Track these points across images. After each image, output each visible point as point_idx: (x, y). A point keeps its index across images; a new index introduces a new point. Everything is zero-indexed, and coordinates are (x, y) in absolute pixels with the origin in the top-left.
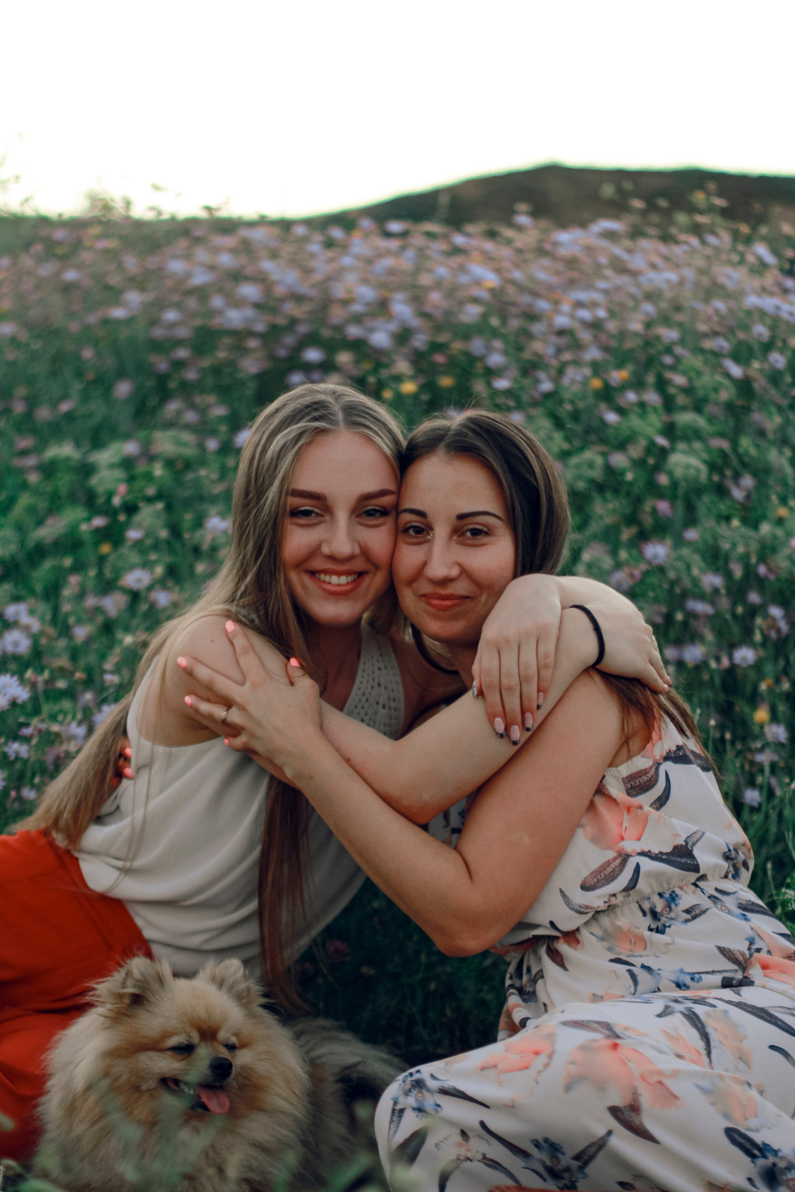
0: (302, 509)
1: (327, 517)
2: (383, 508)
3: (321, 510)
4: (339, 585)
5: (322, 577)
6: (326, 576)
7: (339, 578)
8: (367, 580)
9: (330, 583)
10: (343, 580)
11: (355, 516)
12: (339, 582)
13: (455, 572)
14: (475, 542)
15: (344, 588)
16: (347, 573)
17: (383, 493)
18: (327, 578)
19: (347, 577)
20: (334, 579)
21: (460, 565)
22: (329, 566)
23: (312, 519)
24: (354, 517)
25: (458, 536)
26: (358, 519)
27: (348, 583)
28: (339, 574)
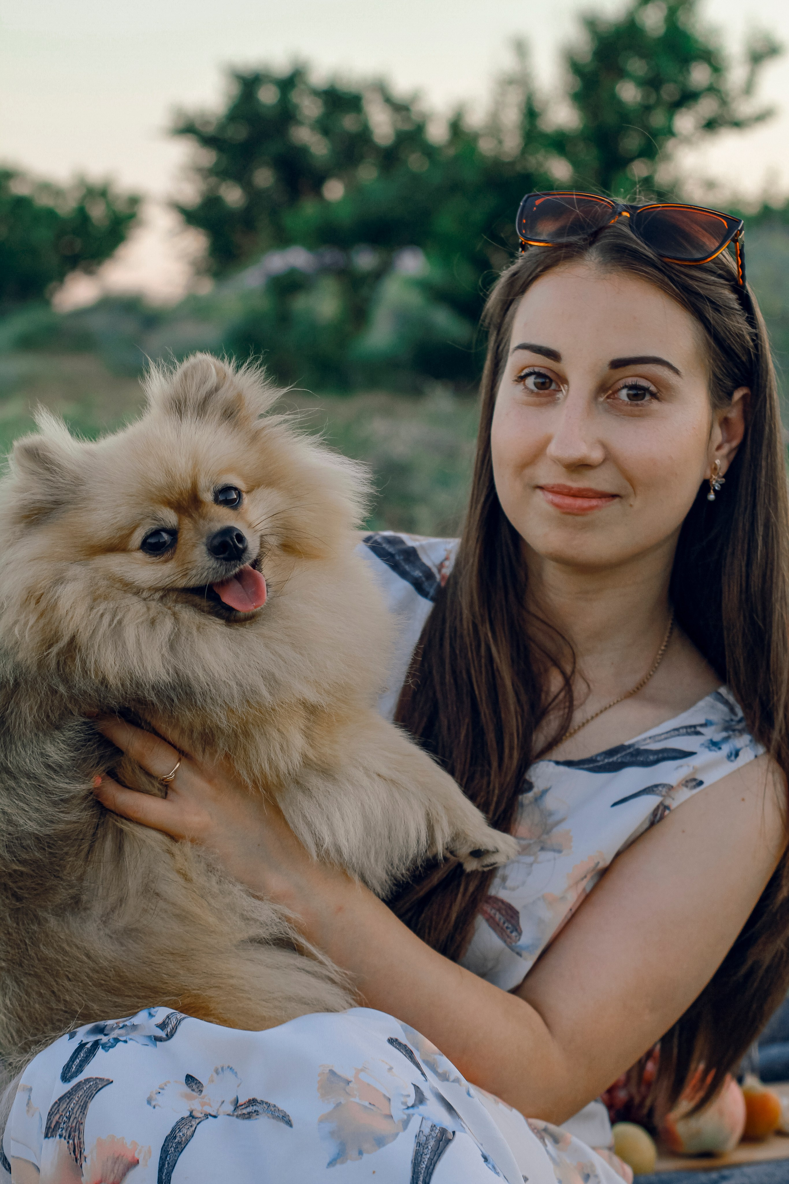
13: (595, 453)
25: (607, 397)
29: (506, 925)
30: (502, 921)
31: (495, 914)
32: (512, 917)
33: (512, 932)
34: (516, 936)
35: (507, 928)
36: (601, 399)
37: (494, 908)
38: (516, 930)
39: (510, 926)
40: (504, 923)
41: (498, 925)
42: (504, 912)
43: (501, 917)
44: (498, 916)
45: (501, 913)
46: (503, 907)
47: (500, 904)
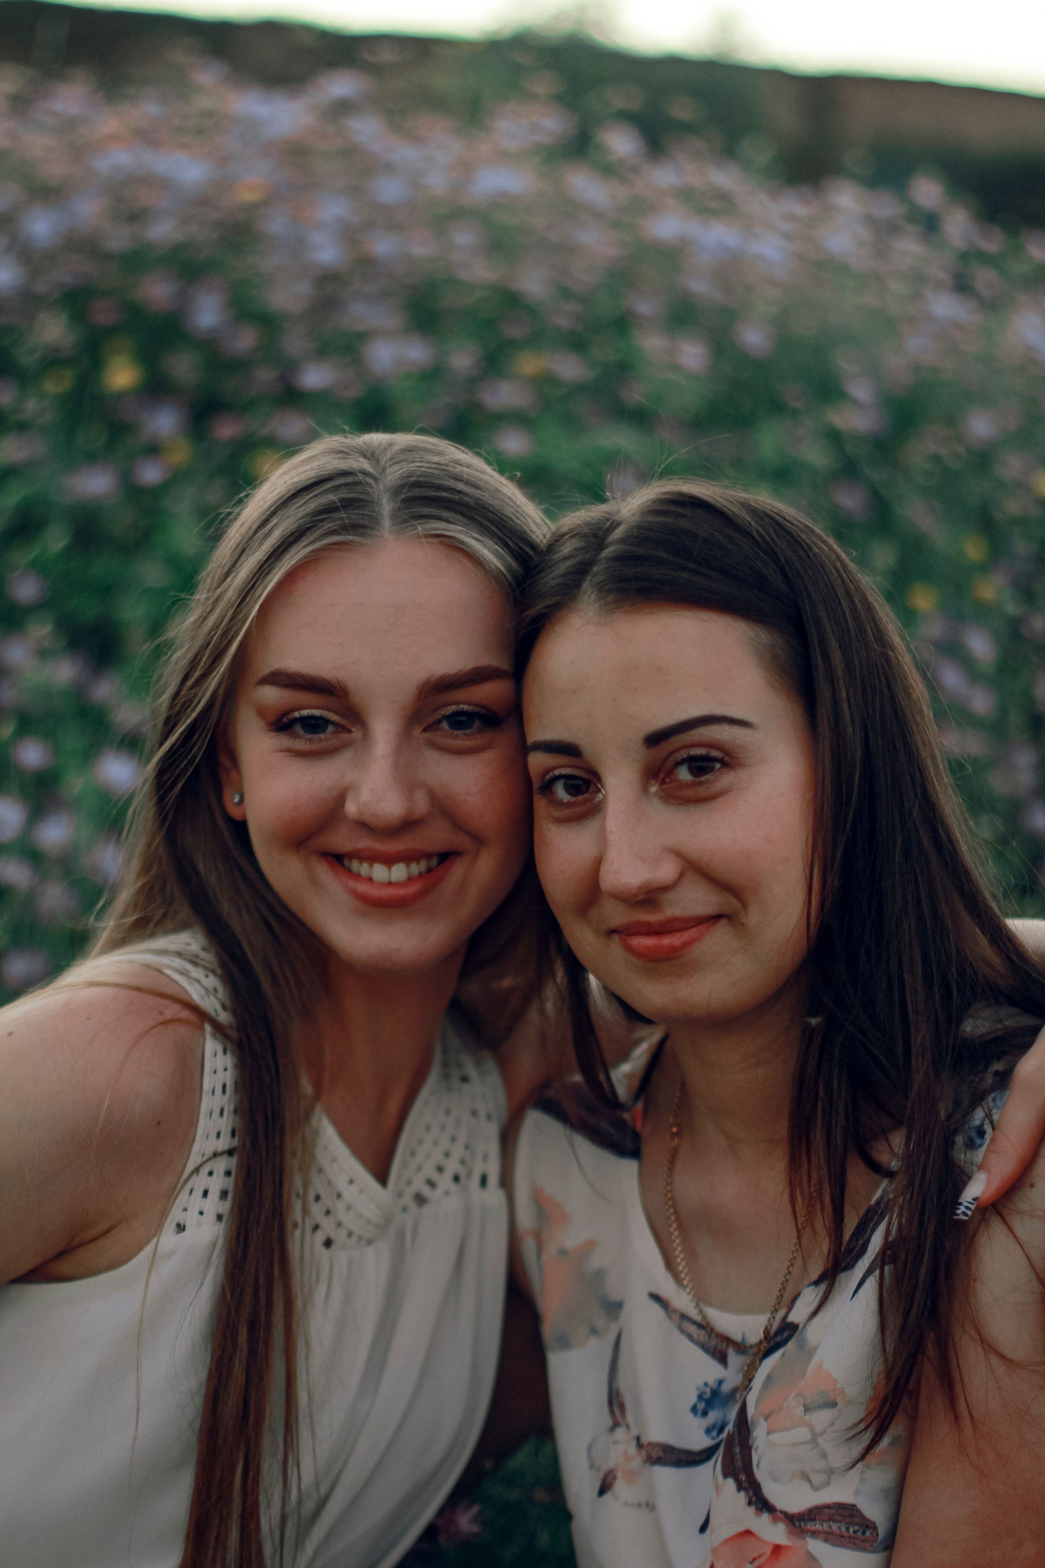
0: (297, 714)
1: (357, 734)
2: (483, 707)
3: (342, 716)
4: (390, 884)
5: (355, 865)
6: (361, 863)
7: (390, 868)
8: (457, 871)
9: (370, 880)
10: (399, 872)
11: (421, 729)
12: (390, 877)
13: (666, 871)
14: (702, 791)
15: (401, 892)
16: (407, 858)
17: (477, 676)
18: (364, 869)
19: (408, 866)
20: (379, 872)
21: (678, 854)
22: (365, 843)
23: (325, 738)
24: (417, 731)
25: (663, 782)
26: (427, 735)
27: (410, 879)
28: (389, 861)
29: (851, 1530)
30: (843, 1529)
31: (830, 1527)
32: (851, 1516)
33: (864, 1533)
34: (872, 1534)
35: (855, 1532)
36: (653, 789)
37: (823, 1521)
38: (867, 1527)
39: (856, 1528)
40: (848, 1529)
41: (842, 1536)
42: (839, 1518)
43: (839, 1524)
44: (835, 1527)
45: (834, 1521)
46: (833, 1511)
47: (826, 1511)
